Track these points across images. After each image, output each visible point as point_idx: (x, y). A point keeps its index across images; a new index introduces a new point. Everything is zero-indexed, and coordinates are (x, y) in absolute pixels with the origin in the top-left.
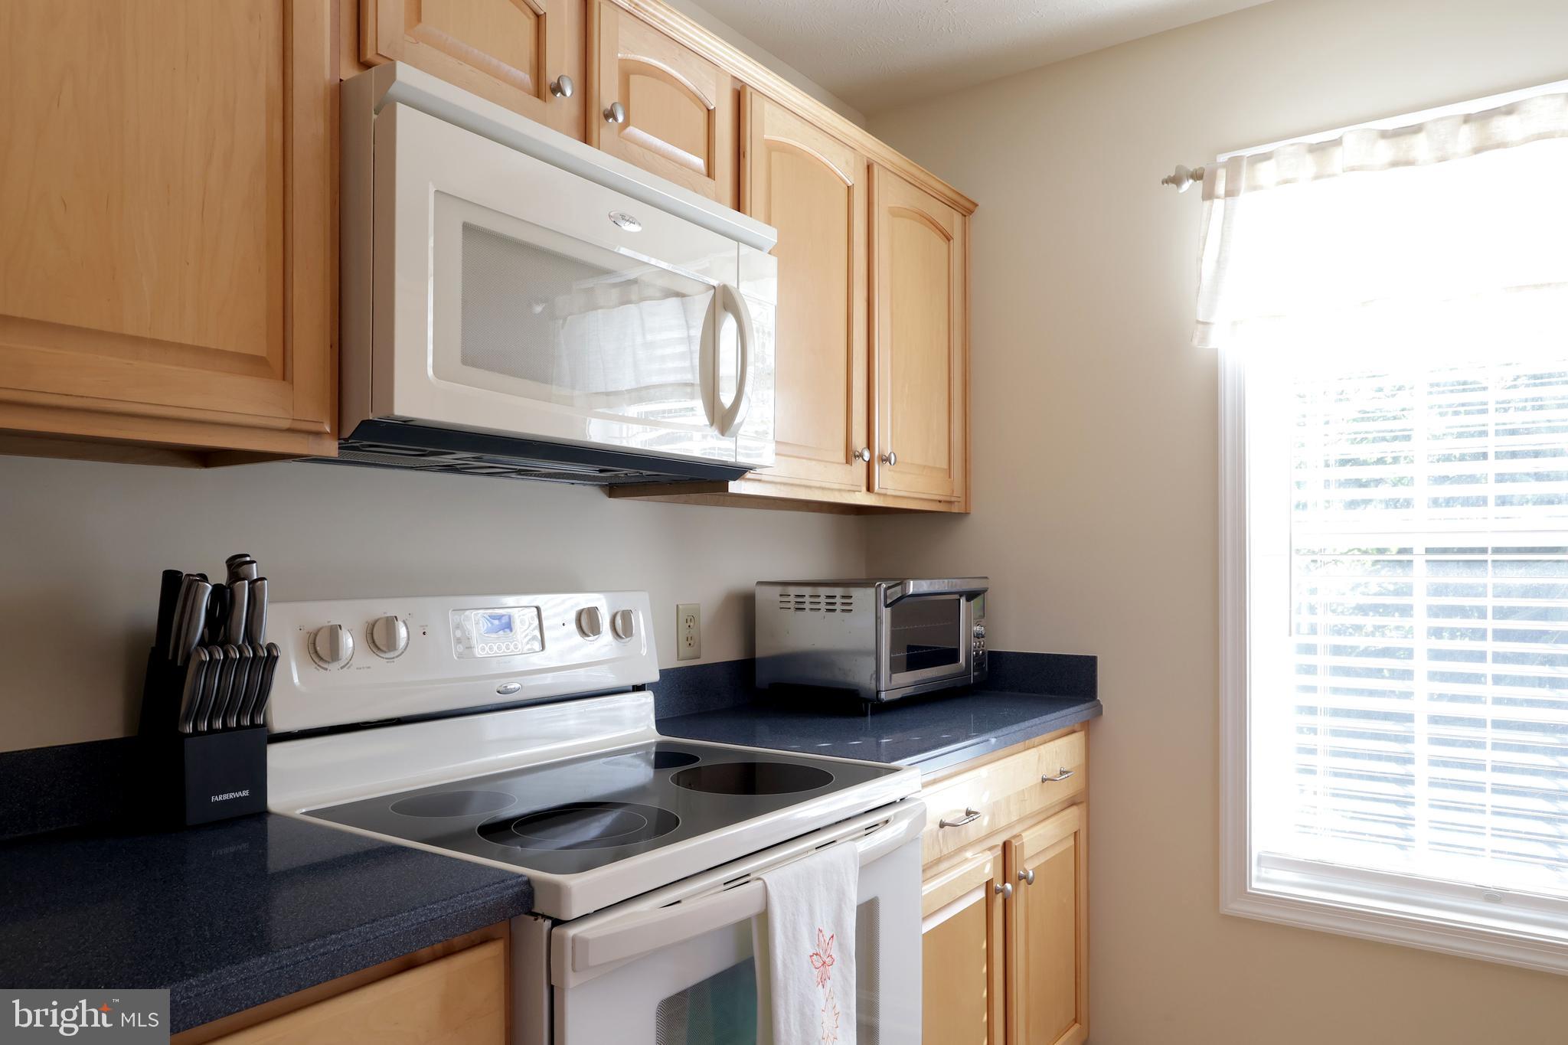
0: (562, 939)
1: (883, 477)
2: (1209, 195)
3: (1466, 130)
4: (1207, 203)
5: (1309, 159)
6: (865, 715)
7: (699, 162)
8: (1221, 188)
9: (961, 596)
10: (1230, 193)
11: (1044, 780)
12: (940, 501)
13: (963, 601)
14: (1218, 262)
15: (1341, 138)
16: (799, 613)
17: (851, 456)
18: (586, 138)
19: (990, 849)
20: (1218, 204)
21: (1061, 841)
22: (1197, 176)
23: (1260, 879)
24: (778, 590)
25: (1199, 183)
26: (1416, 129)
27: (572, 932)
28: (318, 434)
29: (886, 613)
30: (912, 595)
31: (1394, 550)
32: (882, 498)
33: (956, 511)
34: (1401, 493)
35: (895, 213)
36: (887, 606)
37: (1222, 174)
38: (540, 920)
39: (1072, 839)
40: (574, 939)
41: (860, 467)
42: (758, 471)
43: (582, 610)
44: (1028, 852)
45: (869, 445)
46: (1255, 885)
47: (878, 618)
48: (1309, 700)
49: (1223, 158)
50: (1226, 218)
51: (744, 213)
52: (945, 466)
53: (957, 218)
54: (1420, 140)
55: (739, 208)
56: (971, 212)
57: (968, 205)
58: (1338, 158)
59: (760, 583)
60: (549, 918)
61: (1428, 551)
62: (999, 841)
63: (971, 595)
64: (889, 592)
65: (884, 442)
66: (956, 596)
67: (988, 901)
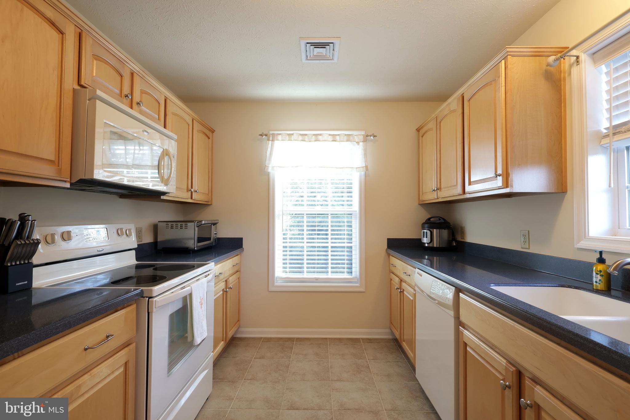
0: (152, 301)
1: (195, 196)
2: (269, 140)
3: (314, 137)
4: (268, 141)
5: (287, 136)
6: (190, 254)
7: (157, 116)
8: (271, 139)
9: (212, 224)
10: (272, 140)
11: (233, 266)
12: (206, 201)
13: (212, 225)
14: (270, 154)
15: (293, 134)
16: (172, 229)
17: (188, 190)
18: (131, 108)
19: (223, 282)
20: (270, 142)
21: (236, 280)
22: (266, 135)
23: (276, 283)
24: (165, 223)
25: (266, 137)
26: (306, 135)
27: (155, 299)
28: (65, 181)
29: (196, 229)
30: (204, 224)
31: (294, 214)
32: (194, 200)
33: (209, 204)
34: (302, 203)
35: (198, 131)
36: (197, 227)
37: (271, 136)
38: (145, 298)
39: (238, 280)
40: (155, 301)
41: (190, 193)
42: (170, 194)
43: (118, 229)
44: (230, 282)
45: (192, 187)
46: (276, 284)
47: (195, 230)
48: (285, 245)
49: (271, 132)
50: (272, 145)
51: (166, 129)
52: (208, 193)
53: (211, 133)
54: (306, 137)
55: (165, 128)
56: (213, 132)
57: (213, 131)
58: (293, 137)
59: (159, 222)
60: (147, 297)
61: (307, 214)
62: (224, 280)
63: (215, 224)
64: (198, 223)
65: (195, 187)
66: (211, 225)
67: (223, 294)
